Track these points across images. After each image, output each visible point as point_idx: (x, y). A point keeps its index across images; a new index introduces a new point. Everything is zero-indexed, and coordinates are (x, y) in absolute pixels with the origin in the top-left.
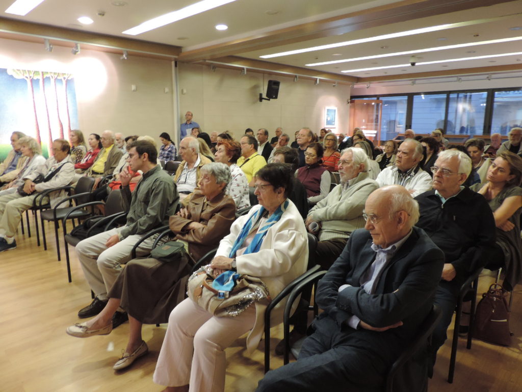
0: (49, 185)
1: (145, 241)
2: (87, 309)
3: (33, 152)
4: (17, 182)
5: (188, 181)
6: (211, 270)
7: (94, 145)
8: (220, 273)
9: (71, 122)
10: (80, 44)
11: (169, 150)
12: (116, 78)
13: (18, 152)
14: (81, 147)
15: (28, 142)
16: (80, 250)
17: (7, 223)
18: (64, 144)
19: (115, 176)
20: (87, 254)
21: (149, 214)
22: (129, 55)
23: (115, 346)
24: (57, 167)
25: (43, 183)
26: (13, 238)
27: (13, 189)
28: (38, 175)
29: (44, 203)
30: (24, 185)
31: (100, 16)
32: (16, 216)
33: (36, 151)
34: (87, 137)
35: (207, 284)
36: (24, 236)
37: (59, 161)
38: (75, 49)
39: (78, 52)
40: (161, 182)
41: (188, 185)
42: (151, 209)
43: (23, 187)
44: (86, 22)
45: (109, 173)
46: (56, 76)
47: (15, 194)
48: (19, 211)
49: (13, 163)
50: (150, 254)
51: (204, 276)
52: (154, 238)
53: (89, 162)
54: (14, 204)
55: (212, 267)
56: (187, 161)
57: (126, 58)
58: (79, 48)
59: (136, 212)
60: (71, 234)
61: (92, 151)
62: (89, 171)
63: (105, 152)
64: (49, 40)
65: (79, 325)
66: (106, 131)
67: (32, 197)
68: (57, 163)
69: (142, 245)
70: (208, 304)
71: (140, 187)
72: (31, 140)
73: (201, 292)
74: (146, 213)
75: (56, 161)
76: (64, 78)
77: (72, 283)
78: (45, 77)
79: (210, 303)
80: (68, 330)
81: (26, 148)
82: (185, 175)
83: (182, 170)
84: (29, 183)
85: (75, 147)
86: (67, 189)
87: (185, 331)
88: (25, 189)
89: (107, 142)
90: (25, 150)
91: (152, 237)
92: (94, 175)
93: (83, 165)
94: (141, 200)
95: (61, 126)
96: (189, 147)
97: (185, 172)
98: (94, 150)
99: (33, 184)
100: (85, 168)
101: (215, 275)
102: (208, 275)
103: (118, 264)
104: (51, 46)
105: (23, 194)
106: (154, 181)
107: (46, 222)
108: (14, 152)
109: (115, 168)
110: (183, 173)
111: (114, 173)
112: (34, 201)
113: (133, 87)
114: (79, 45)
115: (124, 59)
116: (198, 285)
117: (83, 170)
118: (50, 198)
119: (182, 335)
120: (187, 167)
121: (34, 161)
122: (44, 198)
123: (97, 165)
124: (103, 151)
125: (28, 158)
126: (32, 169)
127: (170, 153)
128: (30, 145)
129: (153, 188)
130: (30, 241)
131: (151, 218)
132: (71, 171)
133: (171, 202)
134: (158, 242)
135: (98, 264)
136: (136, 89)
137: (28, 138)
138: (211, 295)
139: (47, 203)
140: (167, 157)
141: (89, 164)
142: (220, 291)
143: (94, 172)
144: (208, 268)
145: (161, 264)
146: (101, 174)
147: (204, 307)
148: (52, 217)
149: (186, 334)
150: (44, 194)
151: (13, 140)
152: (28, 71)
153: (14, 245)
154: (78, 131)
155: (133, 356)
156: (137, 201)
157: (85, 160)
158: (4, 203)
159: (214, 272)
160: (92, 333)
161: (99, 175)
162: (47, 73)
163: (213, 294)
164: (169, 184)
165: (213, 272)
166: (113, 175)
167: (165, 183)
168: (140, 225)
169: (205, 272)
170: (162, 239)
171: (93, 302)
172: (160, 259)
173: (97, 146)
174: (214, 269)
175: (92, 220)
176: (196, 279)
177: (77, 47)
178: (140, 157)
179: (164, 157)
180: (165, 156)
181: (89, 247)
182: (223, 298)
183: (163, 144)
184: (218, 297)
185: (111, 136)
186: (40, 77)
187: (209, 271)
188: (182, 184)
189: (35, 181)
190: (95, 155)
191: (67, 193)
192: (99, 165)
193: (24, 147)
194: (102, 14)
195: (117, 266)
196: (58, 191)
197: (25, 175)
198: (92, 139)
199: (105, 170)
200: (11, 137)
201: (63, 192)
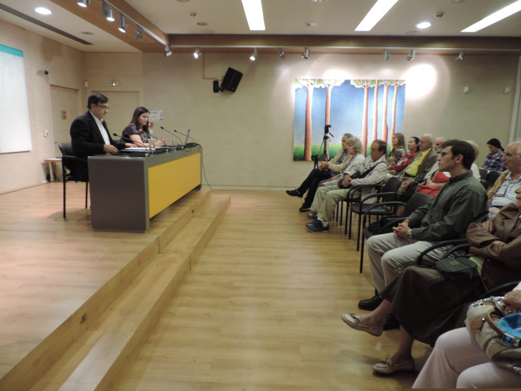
0: (362, 182)
1: (436, 250)
2: (366, 302)
3: (356, 151)
4: (340, 176)
5: (508, 194)
6: (503, 304)
7: (412, 147)
8: (514, 312)
9: (396, 127)
10: (416, 50)
11: (498, 158)
12: (448, 81)
13: (345, 151)
14: (401, 150)
15: (354, 142)
16: (370, 244)
17: (325, 210)
18: (382, 145)
19: (426, 180)
20: (376, 250)
21: (445, 222)
22: (465, 55)
23: (383, 347)
24: (372, 166)
25: (358, 179)
26: (327, 223)
27: (335, 181)
28: (356, 172)
29: (355, 197)
30: (343, 179)
31: (437, 18)
32: (332, 204)
33: (359, 150)
34: (408, 140)
35: (490, 319)
36: (337, 223)
37: (375, 160)
38: (409, 56)
39: (412, 58)
40: (469, 190)
41: (507, 199)
42: (450, 217)
43: (342, 180)
44: (424, 26)
45: (421, 177)
46: (389, 83)
47: (336, 186)
48: (335, 200)
49: (340, 160)
50: (435, 264)
51: (490, 308)
52: (446, 250)
53: (404, 164)
54: (333, 194)
55: (504, 301)
56: (511, 170)
57: (462, 58)
58: (414, 54)
59: (433, 218)
60: (369, 228)
61: (409, 154)
62: (402, 173)
63: (421, 155)
64: (387, 50)
65: (353, 316)
66: (426, 135)
67: (347, 190)
68: (373, 162)
69: (431, 253)
70: (486, 344)
71: (444, 192)
72: (357, 140)
73: (481, 325)
74: (443, 220)
75: (372, 161)
76: (397, 85)
77: (362, 274)
78: (379, 85)
79: (490, 344)
80: (343, 316)
81: (352, 147)
82: (506, 187)
83: (504, 180)
84: (347, 177)
85: (396, 150)
86: (377, 186)
87: (452, 363)
88: (343, 183)
89: (424, 145)
90: (351, 149)
91: (445, 248)
92: (406, 177)
93: (398, 167)
94: (441, 207)
95: (387, 129)
96: (517, 154)
97: (506, 183)
98: (411, 153)
99: (350, 179)
100: (399, 170)
101: (506, 312)
102: (496, 308)
103: (401, 267)
104: (389, 55)
105: (341, 186)
106: (460, 188)
107: (353, 214)
108: (342, 150)
109: (428, 172)
110: (503, 184)
111: (426, 177)
112: (348, 194)
113: (466, 89)
114: (414, 51)
115: (460, 59)
116: (480, 317)
117: (397, 172)
118: (362, 193)
119: (448, 367)
120: (510, 178)
121: (356, 159)
122: (356, 192)
123: (411, 167)
124: (419, 154)
125: (352, 156)
126: (352, 166)
127: (498, 162)
128: (355, 145)
129: (457, 195)
130: (341, 229)
131: (448, 226)
132: (383, 171)
133: (475, 216)
134: (449, 255)
135: (382, 261)
136: (469, 91)
137: (354, 138)
138: (493, 335)
139: (358, 197)
140: (493, 167)
141: (404, 166)
142: (506, 334)
143: (407, 175)
144: (499, 301)
145: (443, 279)
146: (413, 177)
147: (482, 344)
148: (358, 210)
149: (452, 368)
150: (357, 189)
151: (343, 141)
152: (367, 80)
153: (327, 228)
154: (399, 134)
155: (395, 367)
156: (436, 206)
157: (401, 162)
158: (326, 192)
159: (507, 308)
160: (362, 327)
161: (410, 178)
162: (382, 81)
163: (496, 334)
164: (478, 195)
165: (504, 307)
166: (424, 179)
167: (474, 192)
168: (432, 230)
169: (493, 303)
170: (455, 253)
171: (374, 298)
172: (442, 273)
173: (415, 149)
174: (507, 304)
175: (389, 219)
176: (479, 309)
177: (412, 53)
178: (453, 158)
179: (489, 166)
180: (491, 165)
181: (378, 243)
182: (509, 345)
183: (490, 152)
184: (502, 340)
185: (430, 140)
186: (375, 85)
187: (500, 304)
188: (499, 196)
189: (353, 177)
190: (411, 158)
191: (377, 191)
192: (412, 169)
193: (350, 146)
194: (440, 15)
195: (399, 269)
196: (369, 187)
197: (346, 172)
198: (411, 142)
199: (418, 173)
200: (343, 138)
201: (373, 189)
